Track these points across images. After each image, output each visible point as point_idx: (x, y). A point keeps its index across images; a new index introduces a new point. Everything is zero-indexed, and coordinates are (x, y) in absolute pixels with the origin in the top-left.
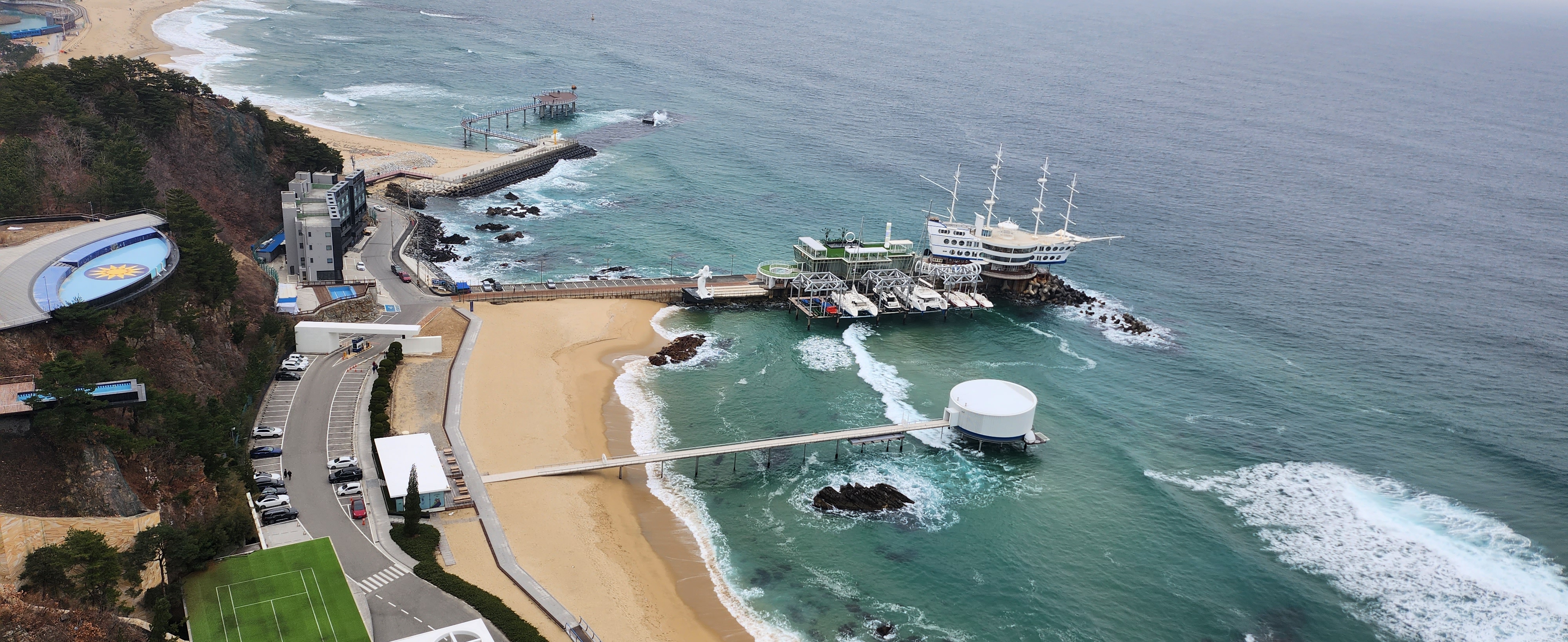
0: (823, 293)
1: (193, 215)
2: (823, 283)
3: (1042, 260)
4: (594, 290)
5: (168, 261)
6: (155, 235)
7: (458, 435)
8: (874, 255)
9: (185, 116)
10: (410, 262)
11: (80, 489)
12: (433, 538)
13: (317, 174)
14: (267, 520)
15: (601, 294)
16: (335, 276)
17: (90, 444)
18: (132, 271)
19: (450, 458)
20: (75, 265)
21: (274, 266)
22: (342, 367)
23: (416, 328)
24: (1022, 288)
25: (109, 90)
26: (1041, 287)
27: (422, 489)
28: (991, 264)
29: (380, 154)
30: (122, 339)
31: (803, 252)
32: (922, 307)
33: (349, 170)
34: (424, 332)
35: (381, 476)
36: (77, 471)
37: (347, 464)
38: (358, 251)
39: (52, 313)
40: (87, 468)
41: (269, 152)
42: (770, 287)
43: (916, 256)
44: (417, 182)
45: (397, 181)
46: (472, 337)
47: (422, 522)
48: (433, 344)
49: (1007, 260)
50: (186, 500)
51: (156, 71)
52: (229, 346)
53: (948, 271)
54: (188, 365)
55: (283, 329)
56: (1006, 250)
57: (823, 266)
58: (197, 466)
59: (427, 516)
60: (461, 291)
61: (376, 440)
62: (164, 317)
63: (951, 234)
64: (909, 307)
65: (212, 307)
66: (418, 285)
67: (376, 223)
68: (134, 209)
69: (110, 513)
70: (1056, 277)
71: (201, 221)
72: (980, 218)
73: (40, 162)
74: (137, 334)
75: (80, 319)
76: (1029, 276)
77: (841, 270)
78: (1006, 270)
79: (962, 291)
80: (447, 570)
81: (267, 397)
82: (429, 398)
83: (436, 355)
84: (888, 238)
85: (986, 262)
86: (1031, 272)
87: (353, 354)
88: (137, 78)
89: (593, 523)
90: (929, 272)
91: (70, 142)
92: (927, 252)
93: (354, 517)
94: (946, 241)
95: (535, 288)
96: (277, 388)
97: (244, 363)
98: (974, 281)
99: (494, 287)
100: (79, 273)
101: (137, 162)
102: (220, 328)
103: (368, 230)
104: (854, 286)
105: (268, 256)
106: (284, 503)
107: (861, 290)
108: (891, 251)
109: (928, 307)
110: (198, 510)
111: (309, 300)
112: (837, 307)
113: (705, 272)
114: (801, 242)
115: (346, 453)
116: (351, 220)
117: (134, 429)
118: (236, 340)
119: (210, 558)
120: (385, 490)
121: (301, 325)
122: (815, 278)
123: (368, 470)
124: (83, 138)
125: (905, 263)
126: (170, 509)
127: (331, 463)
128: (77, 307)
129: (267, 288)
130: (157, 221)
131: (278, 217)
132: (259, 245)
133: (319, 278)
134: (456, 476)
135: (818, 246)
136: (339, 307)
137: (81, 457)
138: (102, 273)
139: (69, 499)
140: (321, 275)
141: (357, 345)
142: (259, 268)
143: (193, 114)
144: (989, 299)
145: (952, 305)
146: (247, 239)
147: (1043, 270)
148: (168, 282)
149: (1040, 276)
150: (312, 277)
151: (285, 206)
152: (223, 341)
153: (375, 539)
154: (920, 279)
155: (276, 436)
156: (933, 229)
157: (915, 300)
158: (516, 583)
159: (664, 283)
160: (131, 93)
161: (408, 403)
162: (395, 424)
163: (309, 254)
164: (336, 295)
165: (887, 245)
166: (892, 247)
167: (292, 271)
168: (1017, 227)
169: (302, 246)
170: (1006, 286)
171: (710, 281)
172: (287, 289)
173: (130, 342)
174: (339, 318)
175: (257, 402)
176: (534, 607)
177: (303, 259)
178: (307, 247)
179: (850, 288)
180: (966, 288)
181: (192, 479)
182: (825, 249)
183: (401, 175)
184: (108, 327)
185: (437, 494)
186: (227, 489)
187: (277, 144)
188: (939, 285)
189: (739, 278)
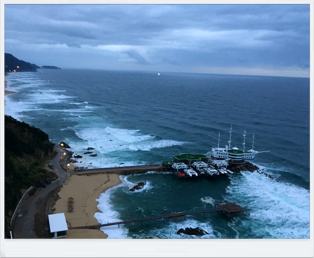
2: (181, 166)
3: (246, 158)
26: (247, 166)
28: (231, 160)
32: (211, 174)
43: (209, 158)
49: (236, 158)
53: (218, 162)
57: (181, 161)
63: (219, 151)
64: (207, 174)
70: (251, 163)
72: (227, 146)
78: (235, 161)
86: (243, 162)
90: (213, 162)
92: (212, 157)
98: (226, 165)
104: (190, 167)
107: (193, 169)
112: (186, 174)
125: (205, 160)
144: (231, 171)
145: (220, 173)
147: (247, 161)
154: (210, 165)
156: (213, 150)
157: (209, 172)
188: (216, 167)
189: (157, 165)
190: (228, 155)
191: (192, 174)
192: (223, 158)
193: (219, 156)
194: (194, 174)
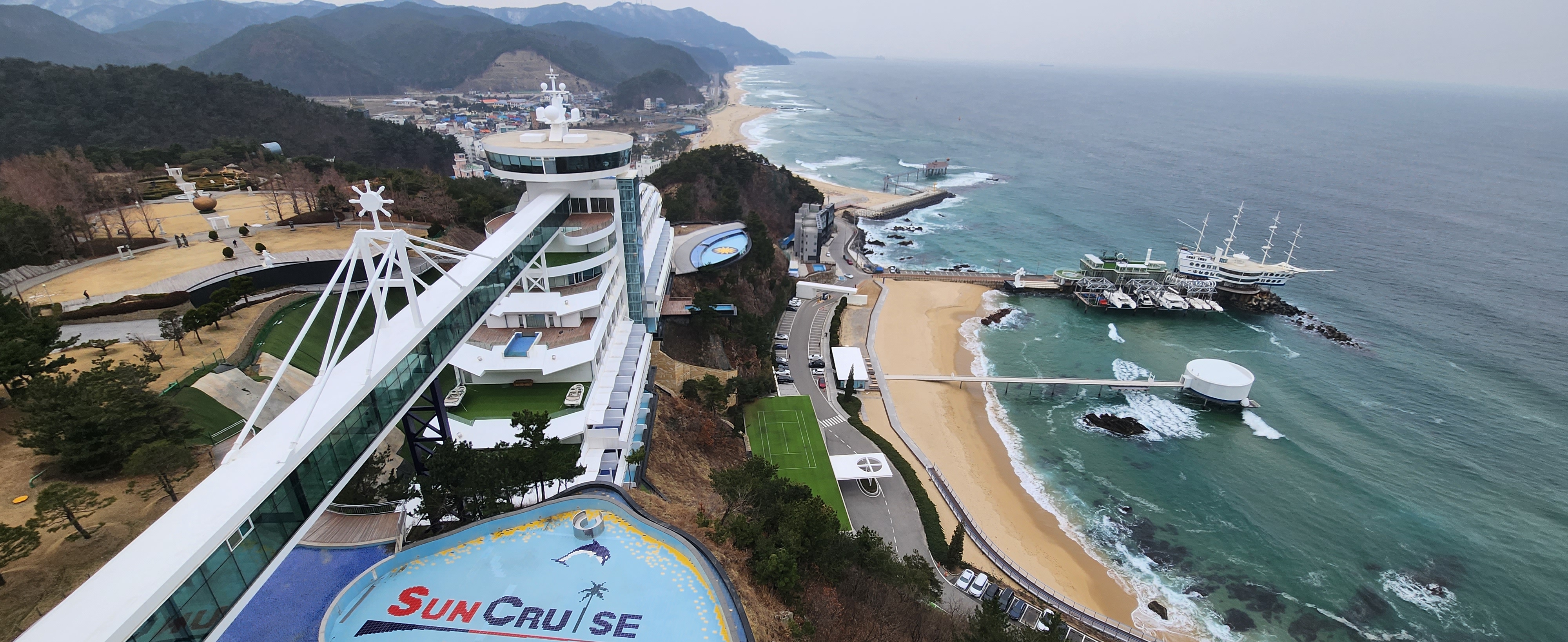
0: (1097, 291)
1: (759, 224)
2: (1099, 285)
3: (1265, 282)
4: (952, 277)
5: (747, 246)
6: (742, 233)
7: (873, 351)
8: (1137, 269)
9: (756, 174)
10: (853, 254)
11: (707, 354)
12: (858, 404)
13: (812, 205)
14: (781, 381)
15: (955, 279)
16: (816, 259)
17: (713, 334)
18: (731, 250)
19: (868, 363)
20: (708, 246)
21: (787, 251)
22: (817, 307)
23: (855, 290)
24: (1247, 300)
25: (725, 161)
26: (1262, 300)
27: (855, 378)
28: (1224, 282)
29: (841, 195)
30: (725, 283)
31: (1087, 264)
32: (1169, 306)
33: (826, 202)
34: (859, 293)
35: (834, 367)
36: (706, 345)
37: (818, 359)
38: (827, 246)
39: (699, 268)
40: (710, 345)
41: (791, 193)
42: (1061, 284)
43: (1167, 273)
44: (858, 210)
45: (848, 210)
46: (883, 297)
47: (853, 395)
48: (863, 299)
49: (1237, 280)
50: (748, 366)
51: (746, 152)
52: (768, 291)
53: (1190, 284)
54: (751, 299)
55: (791, 284)
56: (1237, 273)
57: (1099, 274)
58: (754, 351)
59: (855, 392)
60: (878, 271)
61: (833, 348)
62: (743, 274)
63: (1196, 259)
64: (1159, 305)
65: (762, 271)
66: (856, 267)
67: (837, 232)
68: (732, 220)
69: (717, 368)
70: (1275, 294)
71: (762, 227)
72: (1219, 250)
73: (696, 195)
74: (732, 282)
75: (710, 272)
76: (1254, 292)
77: (1112, 277)
78: (1235, 287)
79: (1200, 298)
80: (864, 423)
81: (781, 319)
82: (860, 329)
83: (864, 306)
84: (1148, 258)
85: (1221, 280)
86: (1255, 290)
87: (822, 301)
88: (737, 155)
89: (944, 411)
90: (1176, 283)
91: (708, 187)
92: (1176, 270)
93: (820, 387)
94: (1192, 264)
95: (918, 273)
96: (787, 314)
97: (773, 300)
98: (1210, 292)
99: (896, 271)
100: (710, 250)
101: (735, 197)
102: (764, 282)
103: (833, 235)
104: (1120, 288)
105: (786, 246)
106: (787, 374)
107: (1125, 291)
108: (1150, 267)
109: (1173, 307)
110: (752, 372)
111: (804, 271)
112: (1107, 300)
113: (1021, 272)
114: (1086, 258)
115: (817, 353)
116: (825, 230)
117: (730, 328)
118: (771, 289)
119: (756, 396)
120: (835, 375)
121: (800, 283)
122: (1094, 281)
123: (828, 363)
124: (714, 184)
125: (1159, 276)
126: (741, 370)
127: (810, 357)
128: (709, 266)
129: (785, 263)
130: (742, 226)
131: (792, 226)
132: (782, 240)
133: (809, 259)
134: (871, 373)
135: (1098, 261)
136: (817, 275)
137: (709, 340)
138: (719, 250)
139: (702, 358)
140: (810, 258)
141: (825, 296)
142: (782, 252)
143: (759, 173)
144: (1220, 305)
145: (1191, 307)
146: (777, 237)
147: (1265, 289)
148: (746, 257)
149: (1262, 293)
150: (806, 259)
151: (796, 221)
152: (766, 288)
153: (829, 400)
154: (1169, 288)
155: (785, 339)
156: (1183, 255)
157: (1164, 301)
158: (900, 437)
159: (994, 276)
160: (734, 163)
161: (848, 330)
162: (841, 341)
163: (805, 247)
164: (816, 269)
165: (1147, 263)
166: (1150, 265)
167: (796, 255)
168: (1248, 258)
169: (802, 242)
170: (1234, 298)
171: (1023, 278)
172: (794, 264)
173: (729, 285)
174: (816, 281)
175: (777, 320)
176: (909, 452)
177: (802, 249)
178: (805, 243)
179: (1118, 290)
180: (1203, 296)
181: (751, 357)
182: (1103, 263)
183: (850, 206)
184: (720, 277)
185: (862, 381)
186: (765, 363)
187: (795, 189)
188: (1183, 292)
189: (1042, 277)
190: (1218, 269)
191: (1123, 303)
192: (1203, 275)
193: (1195, 272)
194: (1127, 303)
